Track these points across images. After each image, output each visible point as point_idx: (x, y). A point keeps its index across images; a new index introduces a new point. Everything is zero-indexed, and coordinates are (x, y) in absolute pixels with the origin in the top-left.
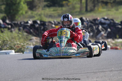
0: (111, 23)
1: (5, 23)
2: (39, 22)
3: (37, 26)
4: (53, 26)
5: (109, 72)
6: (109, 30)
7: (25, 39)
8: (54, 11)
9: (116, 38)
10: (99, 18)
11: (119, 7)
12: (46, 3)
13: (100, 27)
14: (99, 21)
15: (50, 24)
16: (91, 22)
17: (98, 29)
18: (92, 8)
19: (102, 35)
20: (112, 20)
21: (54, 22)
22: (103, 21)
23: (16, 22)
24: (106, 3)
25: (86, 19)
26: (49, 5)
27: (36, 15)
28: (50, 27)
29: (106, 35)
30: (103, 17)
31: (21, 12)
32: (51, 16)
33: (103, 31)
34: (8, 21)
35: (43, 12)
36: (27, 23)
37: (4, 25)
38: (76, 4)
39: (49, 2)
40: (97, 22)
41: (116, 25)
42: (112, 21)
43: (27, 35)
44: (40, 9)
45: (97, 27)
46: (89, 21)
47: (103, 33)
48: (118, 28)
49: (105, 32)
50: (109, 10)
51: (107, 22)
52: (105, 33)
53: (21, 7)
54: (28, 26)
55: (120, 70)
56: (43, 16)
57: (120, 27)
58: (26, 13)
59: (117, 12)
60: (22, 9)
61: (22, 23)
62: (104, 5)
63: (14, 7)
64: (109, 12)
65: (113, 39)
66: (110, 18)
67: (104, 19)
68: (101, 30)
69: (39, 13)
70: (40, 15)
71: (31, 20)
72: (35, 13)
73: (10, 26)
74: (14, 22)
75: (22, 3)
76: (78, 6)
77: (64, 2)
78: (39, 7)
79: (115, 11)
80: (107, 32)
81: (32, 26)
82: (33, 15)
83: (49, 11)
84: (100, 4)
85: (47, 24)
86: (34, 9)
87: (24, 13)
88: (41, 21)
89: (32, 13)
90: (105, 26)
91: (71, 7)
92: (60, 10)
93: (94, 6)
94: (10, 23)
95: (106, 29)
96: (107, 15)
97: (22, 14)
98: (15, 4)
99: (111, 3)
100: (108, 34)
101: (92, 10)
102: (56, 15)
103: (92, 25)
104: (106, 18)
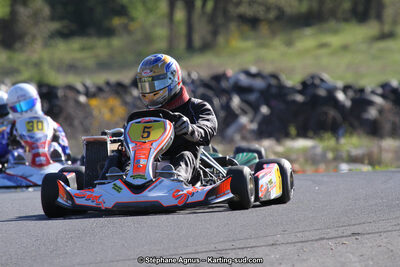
0: (269, 86)
4: (82, 99)
5: (266, 249)
6: (264, 110)
8: (83, 49)
9: (287, 135)
10: (230, 73)
11: (296, 33)
12: (55, 26)
14: (232, 81)
15: (71, 94)
16: (206, 85)
19: (242, 128)
20: (275, 76)
21: (84, 85)
22: (244, 80)
25: (189, 75)
26: (66, 31)
27: (26, 63)
28: (71, 103)
29: (254, 126)
32: (72, 68)
33: (245, 112)
35: (46, 54)
41: (286, 95)
42: (273, 82)
44: (38, 45)
45: (224, 99)
46: (198, 83)
47: (244, 120)
48: (294, 102)
49: (251, 115)
50: (263, 45)
51: (259, 83)
52: (252, 121)
55: (302, 242)
56: (46, 67)
57: (299, 98)
59: (291, 51)
64: (263, 52)
65: (278, 140)
66: (268, 69)
67: (248, 73)
69: (35, 57)
70: (37, 65)
72: (20, 57)
76: (161, 32)
78: (34, 37)
79: (283, 48)
80: (259, 118)
82: (15, 64)
83: (69, 50)
84: (233, 26)
85: (60, 93)
86: (18, 45)
90: (253, 97)
92: (102, 47)
93: (215, 33)
95: (255, 108)
96: (258, 61)
99: (270, 22)
100: (260, 124)
102: (90, 62)
103: (210, 93)
104: (254, 70)
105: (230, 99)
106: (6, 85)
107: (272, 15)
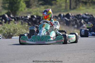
1: (10, 18)
2: (35, 16)
3: (34, 19)
13: (83, 21)
17: (80, 22)
18: (75, 6)
23: (18, 17)
24: (85, 3)
30: (85, 13)
31: (20, 9)
34: (12, 16)
36: (27, 17)
37: (9, 18)
38: (62, 3)
39: (43, 2)
40: (80, 17)
53: (20, 5)
54: (27, 19)
58: (25, 9)
60: (21, 7)
61: (23, 17)
62: (84, 4)
63: (15, 5)
68: (83, 23)
71: (29, 15)
73: (13, 20)
75: (22, 2)
77: (53, 2)
81: (31, 19)
87: (23, 9)
88: (37, 16)
89: (28, 10)
94: (13, 17)
97: (22, 10)
98: (16, 3)
101: (74, 8)
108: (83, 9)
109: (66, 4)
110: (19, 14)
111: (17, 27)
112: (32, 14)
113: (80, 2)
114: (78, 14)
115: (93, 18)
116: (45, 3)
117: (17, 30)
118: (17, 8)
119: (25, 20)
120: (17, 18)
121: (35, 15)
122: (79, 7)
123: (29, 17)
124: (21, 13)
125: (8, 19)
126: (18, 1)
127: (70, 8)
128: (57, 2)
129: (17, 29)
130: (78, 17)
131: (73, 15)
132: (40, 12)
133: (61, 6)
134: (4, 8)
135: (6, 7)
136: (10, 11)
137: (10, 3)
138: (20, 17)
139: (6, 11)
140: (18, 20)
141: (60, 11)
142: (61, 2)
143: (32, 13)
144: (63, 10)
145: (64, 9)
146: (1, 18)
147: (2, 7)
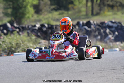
0: (118, 26)
1: (13, 27)
2: (46, 25)
3: (44, 29)
6: (117, 33)
7: (33, 42)
8: (60, 14)
10: (106, 22)
12: (53, 7)
13: (108, 30)
14: (106, 24)
16: (99, 26)
17: (105, 32)
18: (98, 11)
20: (120, 23)
22: (110, 24)
23: (24, 26)
24: (112, 7)
25: (94, 22)
26: (56, 8)
30: (111, 20)
31: (27, 16)
33: (110, 34)
34: (15, 25)
36: (35, 26)
37: (12, 28)
38: (81, 7)
39: (56, 6)
40: (104, 25)
41: (123, 29)
42: (119, 25)
43: (35, 39)
45: (104, 30)
46: (96, 25)
47: (110, 36)
49: (112, 35)
50: (115, 14)
51: (115, 25)
52: (112, 37)
53: (27, 11)
54: (36, 29)
58: (33, 16)
60: (28, 13)
61: (30, 27)
62: (110, 8)
63: (21, 11)
64: (115, 16)
66: (117, 21)
67: (112, 22)
68: (108, 33)
73: (18, 30)
74: (21, 26)
75: (29, 7)
76: (84, 9)
77: (70, 6)
80: (115, 36)
81: (40, 29)
83: (56, 14)
84: (106, 8)
85: (54, 27)
86: (41, 13)
87: (31, 16)
88: (48, 25)
89: (38, 17)
90: (113, 29)
91: (77, 10)
93: (100, 10)
94: (18, 26)
95: (114, 33)
96: (114, 18)
97: (29, 17)
98: (21, 8)
99: (117, 7)
100: (115, 38)
101: (98, 14)
103: (100, 28)
104: (113, 21)
105: (106, 30)
106: (38, 24)
107: (118, 4)
108: (109, 15)
109: (87, 9)
110: (26, 23)
111: (20, 41)
112: (42, 23)
113: (104, 5)
114: (103, 21)
115: (122, 26)
116: (58, 7)
117: (21, 45)
118: (23, 15)
119: (32, 30)
120: (23, 28)
121: (46, 23)
122: (104, 13)
123: (38, 26)
124: (28, 21)
125: (11, 30)
126: (24, 6)
127: (92, 14)
128: (75, 5)
129: (21, 42)
130: (102, 25)
131: (95, 22)
132: (52, 19)
133: (80, 11)
134: (6, 15)
135: (8, 14)
136: (13, 19)
137: (14, 8)
138: (27, 26)
139: (9, 19)
140: (23, 31)
141: (80, 18)
142: (81, 5)
143: (42, 21)
144: (83, 17)
145: (85, 15)
146: (2, 28)
147: (3, 13)
